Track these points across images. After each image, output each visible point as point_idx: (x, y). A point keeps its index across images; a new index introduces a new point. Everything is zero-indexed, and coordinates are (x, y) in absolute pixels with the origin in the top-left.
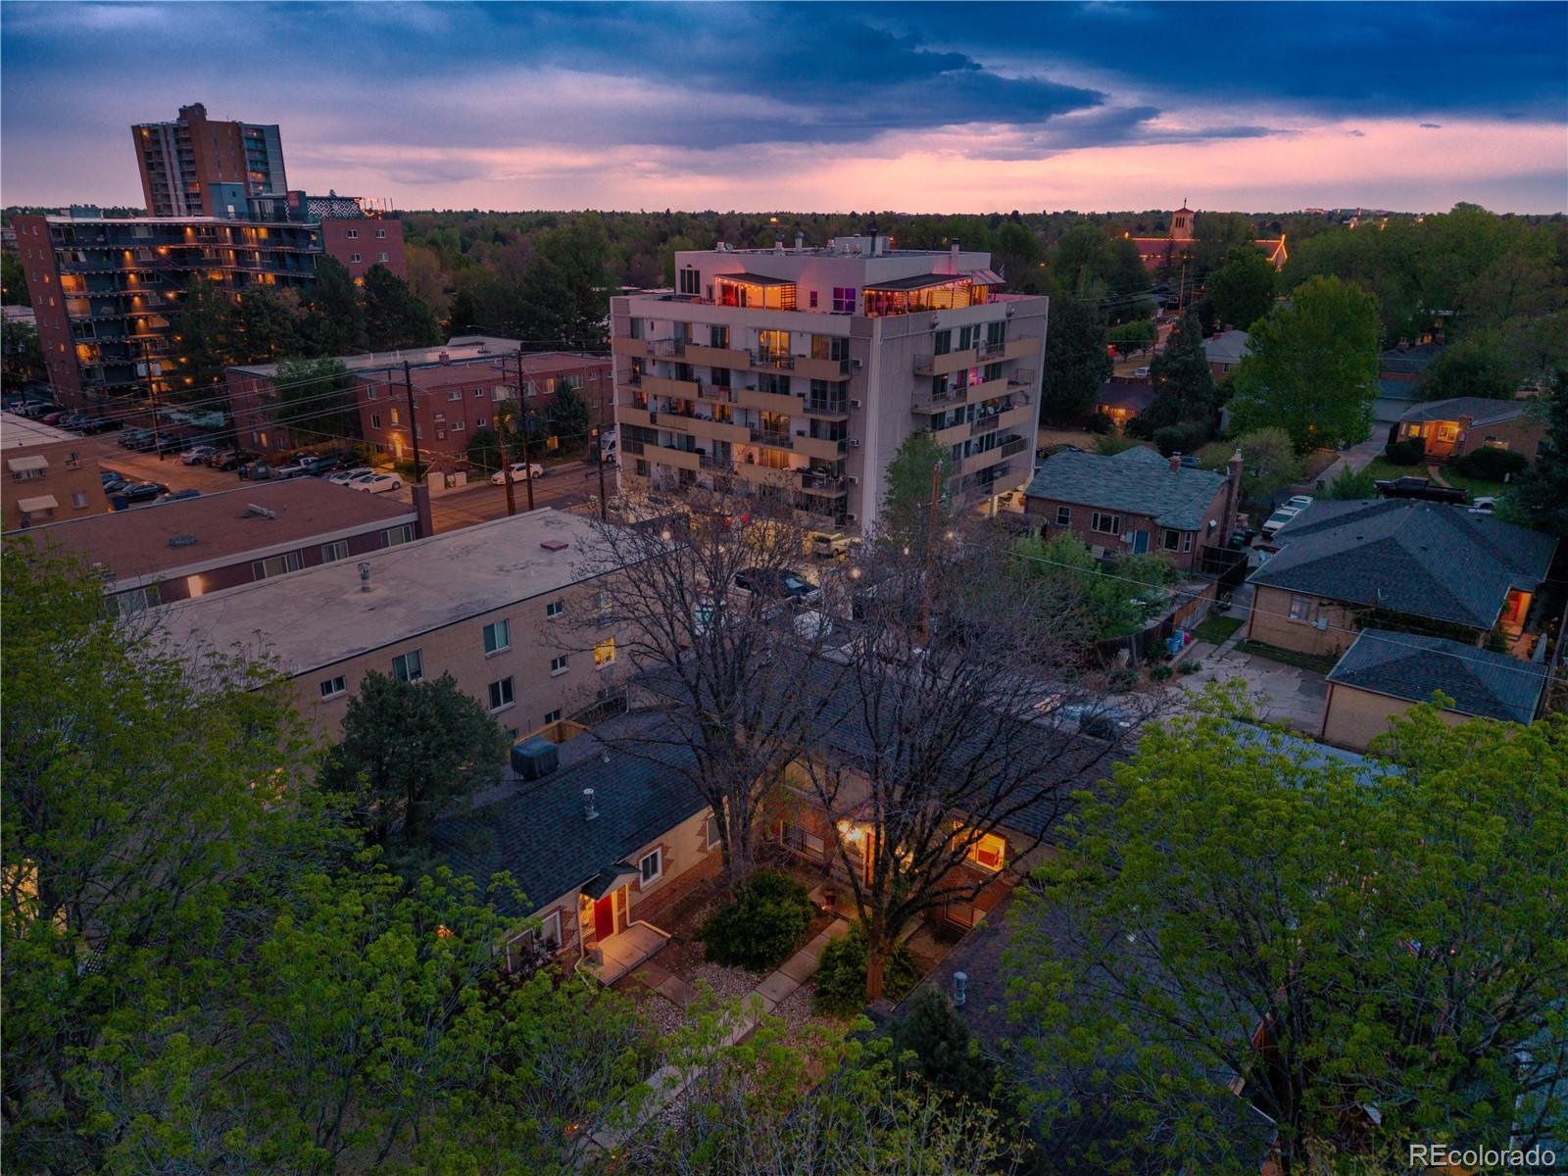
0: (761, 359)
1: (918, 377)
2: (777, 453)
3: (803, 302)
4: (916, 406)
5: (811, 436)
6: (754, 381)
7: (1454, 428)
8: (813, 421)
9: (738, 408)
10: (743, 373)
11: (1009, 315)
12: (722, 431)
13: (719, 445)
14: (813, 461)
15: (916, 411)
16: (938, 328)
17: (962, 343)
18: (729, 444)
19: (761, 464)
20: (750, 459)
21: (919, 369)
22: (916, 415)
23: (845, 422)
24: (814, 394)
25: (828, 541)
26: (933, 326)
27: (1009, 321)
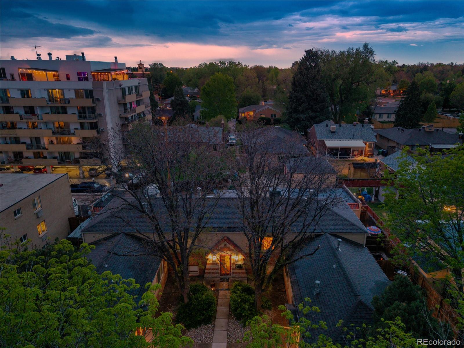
0: (50, 101)
1: (119, 104)
2: (66, 138)
3: (63, 78)
4: (121, 115)
5: (81, 129)
6: (49, 110)
7: (252, 113)
8: (81, 123)
9: (42, 122)
10: (42, 107)
11: (139, 83)
12: (35, 133)
13: (34, 140)
14: (83, 138)
15: (121, 116)
16: (122, 87)
17: (129, 93)
18: (39, 138)
19: (57, 144)
20: (52, 143)
21: (120, 101)
22: (121, 118)
23: (96, 122)
24: (80, 113)
25: (96, 169)
26: (120, 86)
27: (139, 86)
